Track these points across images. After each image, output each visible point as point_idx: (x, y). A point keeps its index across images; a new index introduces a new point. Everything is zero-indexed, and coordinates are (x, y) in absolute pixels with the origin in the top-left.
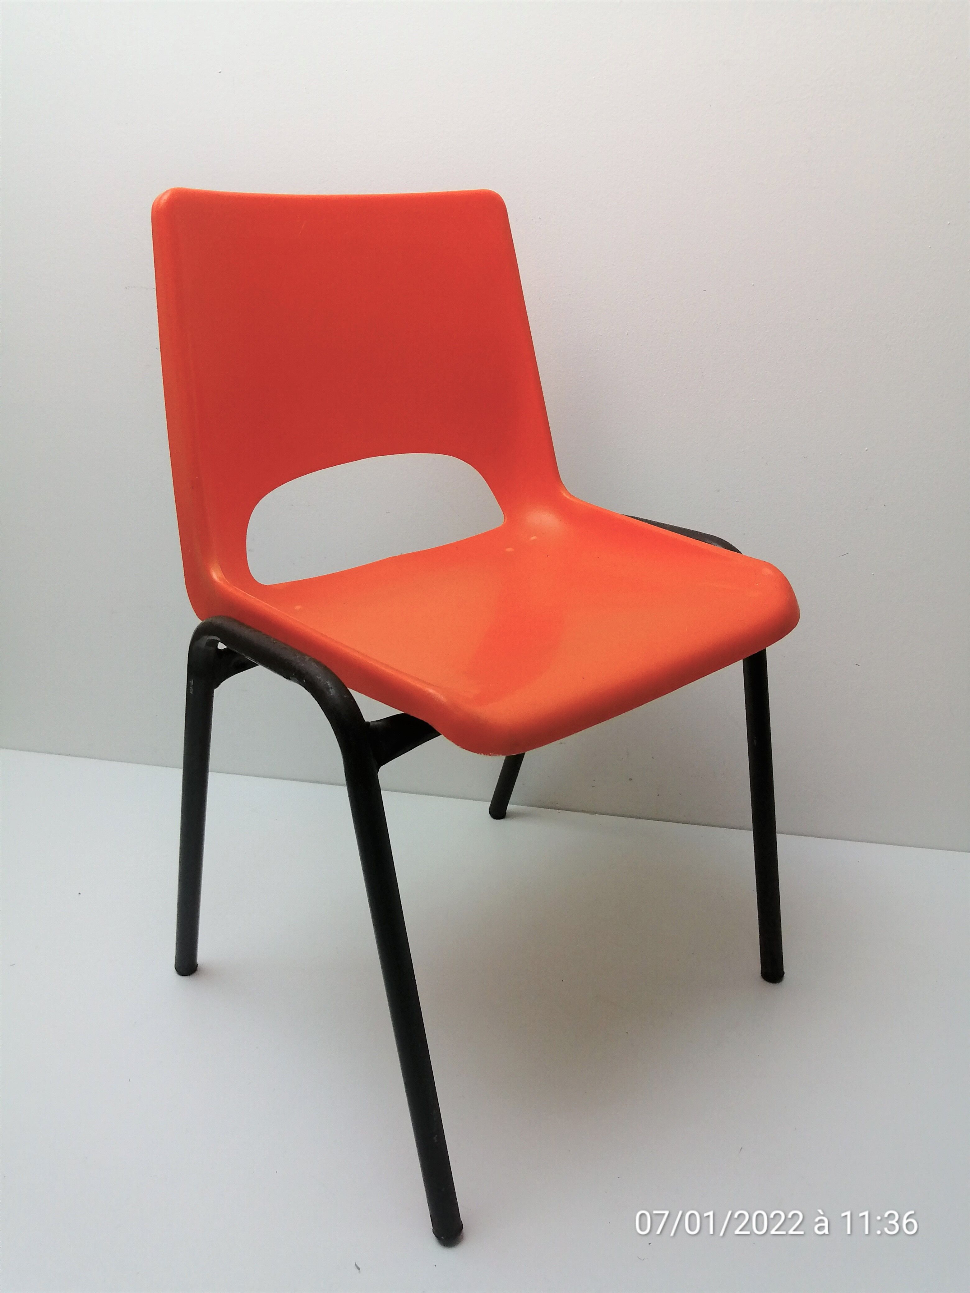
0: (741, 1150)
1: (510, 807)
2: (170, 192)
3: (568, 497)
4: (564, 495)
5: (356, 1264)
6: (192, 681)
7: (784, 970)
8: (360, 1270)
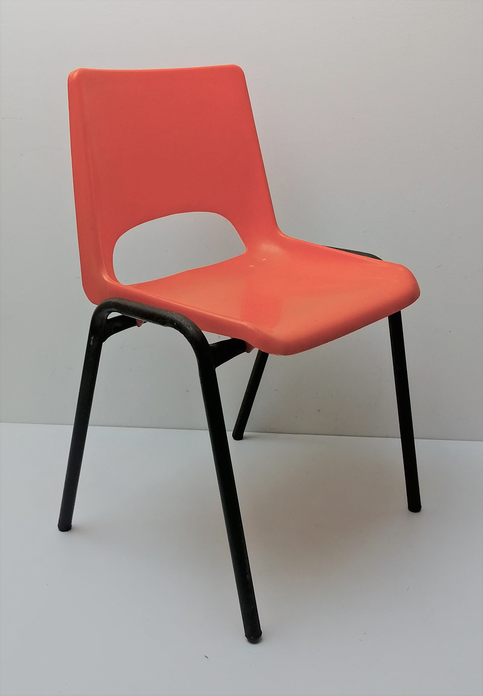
0: (408, 590)
1: (245, 434)
2: (78, 71)
3: (282, 236)
4: (280, 234)
5: (205, 656)
6: (93, 337)
7: (422, 505)
8: (208, 658)
